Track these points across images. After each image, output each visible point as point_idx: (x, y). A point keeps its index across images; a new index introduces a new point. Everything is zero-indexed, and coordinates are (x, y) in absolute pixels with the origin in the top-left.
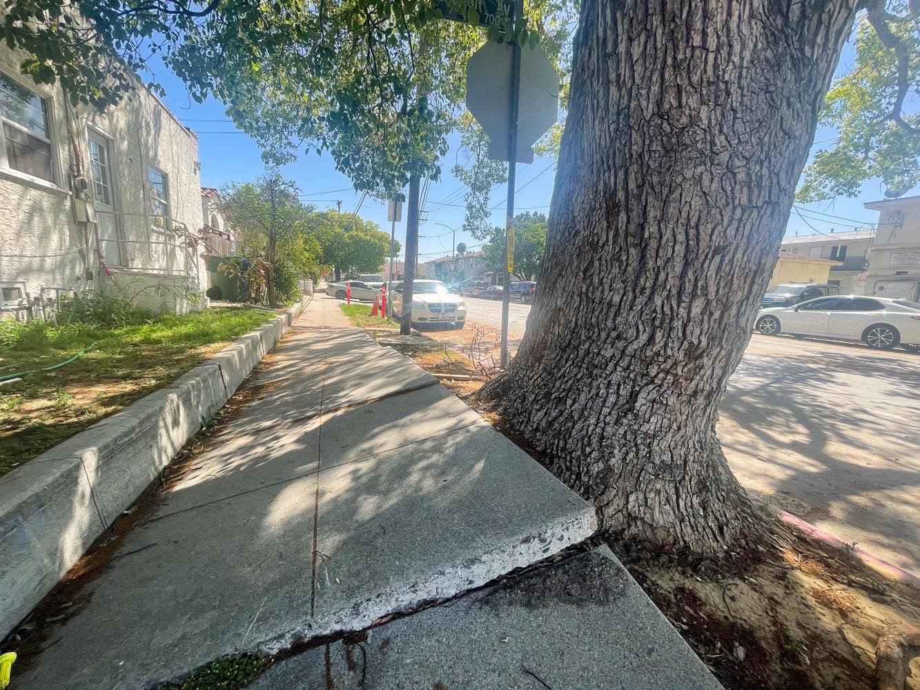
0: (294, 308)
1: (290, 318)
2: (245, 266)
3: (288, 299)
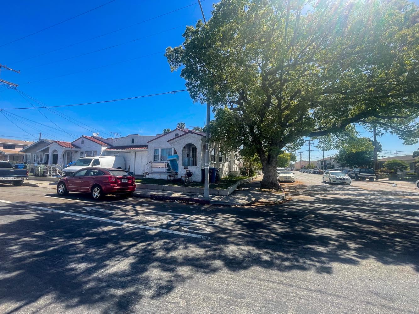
0: (254, 177)
1: (253, 178)
2: (245, 169)
3: (253, 175)
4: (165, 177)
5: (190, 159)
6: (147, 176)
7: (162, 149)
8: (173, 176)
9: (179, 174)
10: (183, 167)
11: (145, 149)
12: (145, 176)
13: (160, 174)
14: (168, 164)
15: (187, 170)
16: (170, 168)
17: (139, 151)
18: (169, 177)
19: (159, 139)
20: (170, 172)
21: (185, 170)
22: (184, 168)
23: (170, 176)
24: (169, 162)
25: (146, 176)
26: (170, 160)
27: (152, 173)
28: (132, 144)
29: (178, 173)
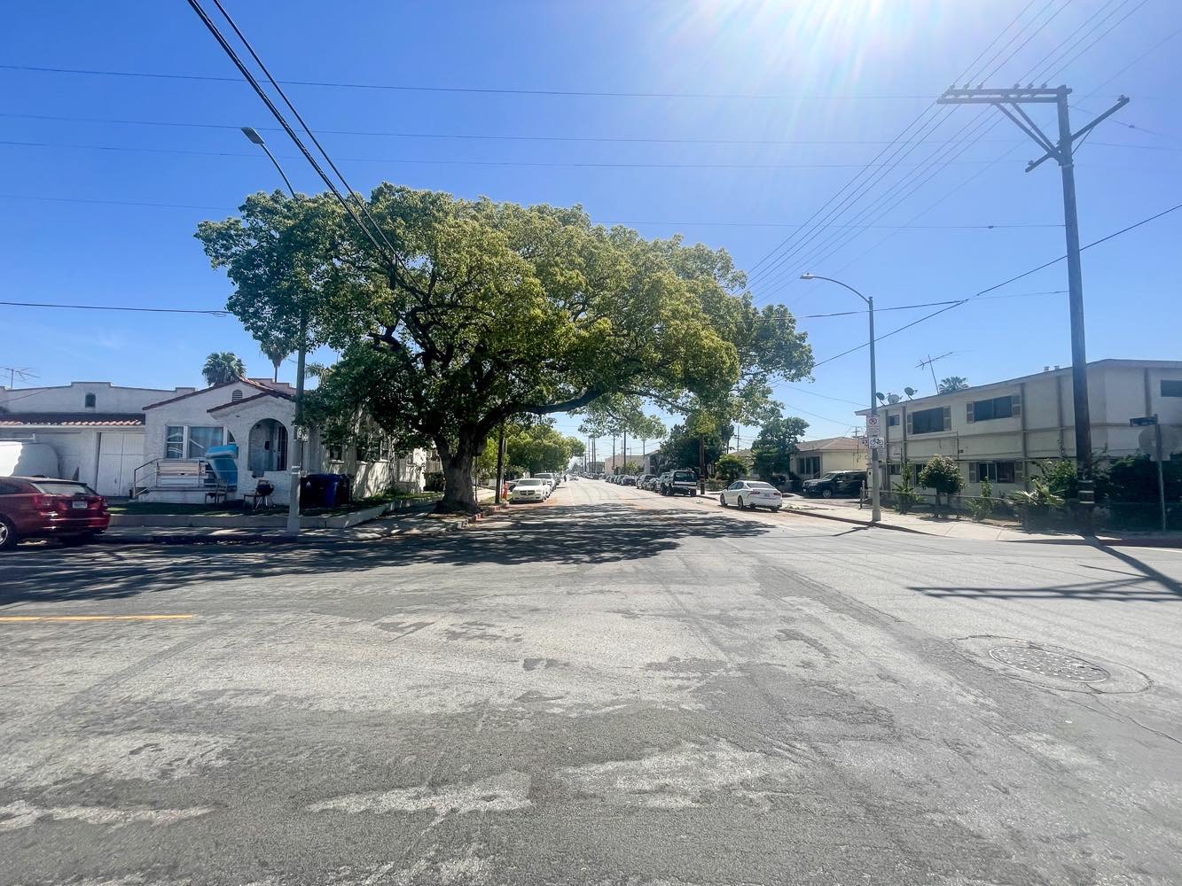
4: (198, 498)
5: (275, 454)
6: (143, 498)
7: (192, 429)
8: (220, 495)
9: (239, 489)
10: (251, 473)
11: (135, 424)
12: (137, 497)
13: (184, 490)
14: (208, 467)
15: (260, 481)
16: (215, 476)
17: (111, 430)
18: (209, 497)
19: (182, 401)
20: (215, 486)
21: (257, 480)
22: (254, 477)
23: (212, 495)
24: (212, 462)
25: (140, 496)
26: (213, 457)
27: (158, 489)
28: (89, 410)
29: (236, 486)
